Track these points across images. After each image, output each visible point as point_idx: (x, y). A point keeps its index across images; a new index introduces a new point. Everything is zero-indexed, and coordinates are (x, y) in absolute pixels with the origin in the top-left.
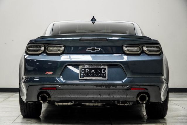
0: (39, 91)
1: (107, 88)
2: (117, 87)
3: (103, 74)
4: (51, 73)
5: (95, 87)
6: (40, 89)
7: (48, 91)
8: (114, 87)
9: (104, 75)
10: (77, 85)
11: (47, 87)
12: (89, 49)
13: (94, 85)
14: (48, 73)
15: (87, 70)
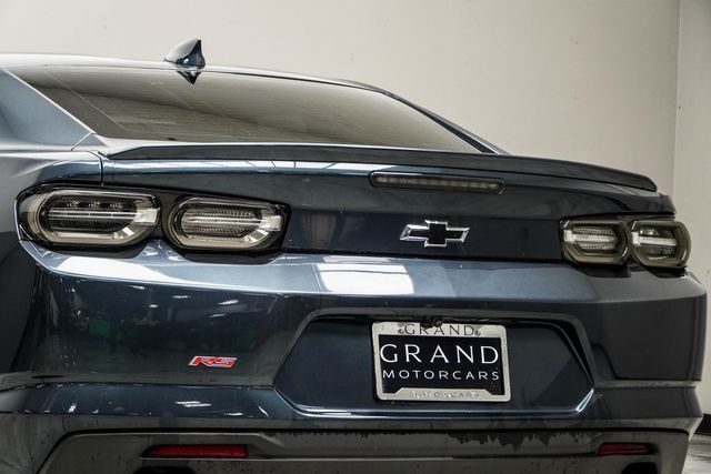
0: (138, 463)
1: (509, 449)
2: (553, 440)
3: (489, 368)
4: (226, 361)
5: (453, 442)
6: (145, 454)
7: (193, 462)
8: (536, 441)
9: (490, 376)
10: (365, 432)
11: (196, 441)
12: (414, 233)
13: (452, 432)
14: (207, 360)
15: (412, 350)
